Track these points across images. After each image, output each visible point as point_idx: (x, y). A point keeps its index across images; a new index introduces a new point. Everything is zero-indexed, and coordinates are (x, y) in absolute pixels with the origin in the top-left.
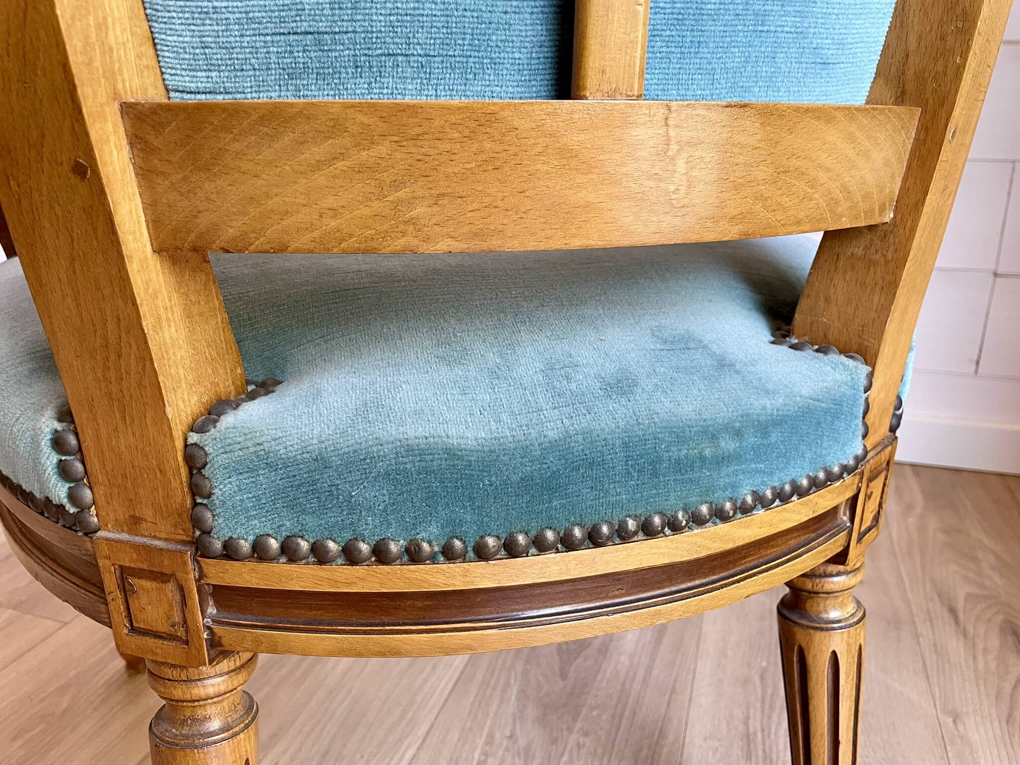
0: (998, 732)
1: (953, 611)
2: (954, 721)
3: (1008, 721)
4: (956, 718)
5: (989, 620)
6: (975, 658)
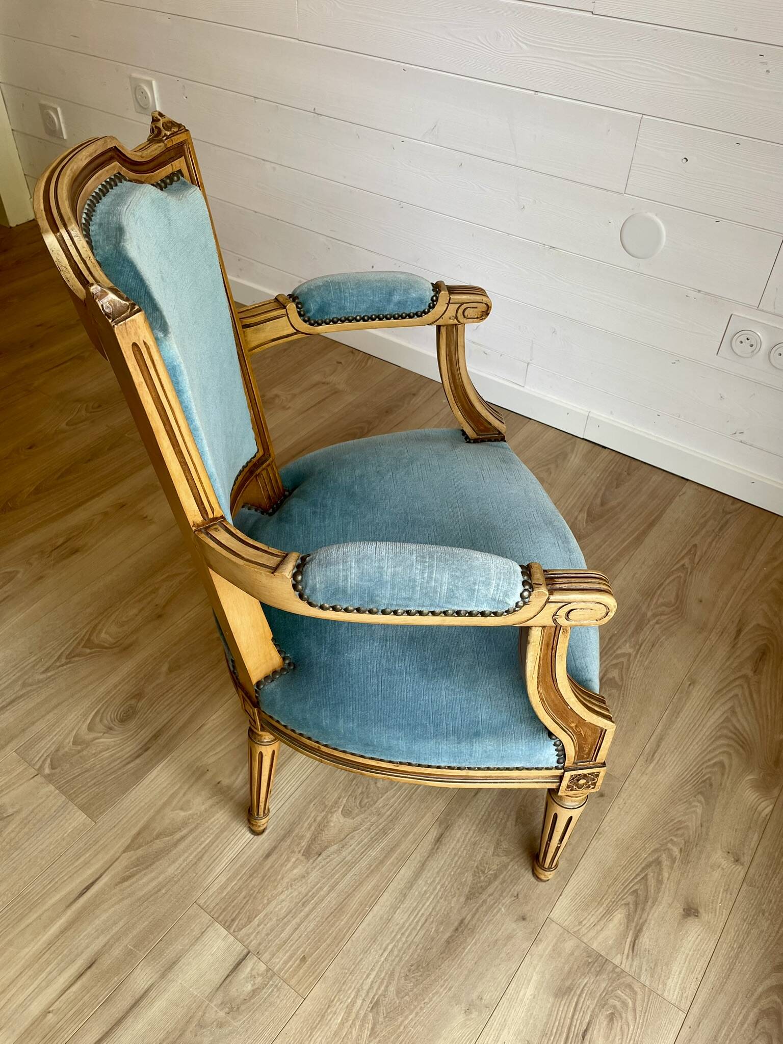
0: (708, 695)
1: (739, 632)
2: (690, 685)
3: (716, 692)
4: (693, 683)
5: (755, 642)
6: (729, 658)
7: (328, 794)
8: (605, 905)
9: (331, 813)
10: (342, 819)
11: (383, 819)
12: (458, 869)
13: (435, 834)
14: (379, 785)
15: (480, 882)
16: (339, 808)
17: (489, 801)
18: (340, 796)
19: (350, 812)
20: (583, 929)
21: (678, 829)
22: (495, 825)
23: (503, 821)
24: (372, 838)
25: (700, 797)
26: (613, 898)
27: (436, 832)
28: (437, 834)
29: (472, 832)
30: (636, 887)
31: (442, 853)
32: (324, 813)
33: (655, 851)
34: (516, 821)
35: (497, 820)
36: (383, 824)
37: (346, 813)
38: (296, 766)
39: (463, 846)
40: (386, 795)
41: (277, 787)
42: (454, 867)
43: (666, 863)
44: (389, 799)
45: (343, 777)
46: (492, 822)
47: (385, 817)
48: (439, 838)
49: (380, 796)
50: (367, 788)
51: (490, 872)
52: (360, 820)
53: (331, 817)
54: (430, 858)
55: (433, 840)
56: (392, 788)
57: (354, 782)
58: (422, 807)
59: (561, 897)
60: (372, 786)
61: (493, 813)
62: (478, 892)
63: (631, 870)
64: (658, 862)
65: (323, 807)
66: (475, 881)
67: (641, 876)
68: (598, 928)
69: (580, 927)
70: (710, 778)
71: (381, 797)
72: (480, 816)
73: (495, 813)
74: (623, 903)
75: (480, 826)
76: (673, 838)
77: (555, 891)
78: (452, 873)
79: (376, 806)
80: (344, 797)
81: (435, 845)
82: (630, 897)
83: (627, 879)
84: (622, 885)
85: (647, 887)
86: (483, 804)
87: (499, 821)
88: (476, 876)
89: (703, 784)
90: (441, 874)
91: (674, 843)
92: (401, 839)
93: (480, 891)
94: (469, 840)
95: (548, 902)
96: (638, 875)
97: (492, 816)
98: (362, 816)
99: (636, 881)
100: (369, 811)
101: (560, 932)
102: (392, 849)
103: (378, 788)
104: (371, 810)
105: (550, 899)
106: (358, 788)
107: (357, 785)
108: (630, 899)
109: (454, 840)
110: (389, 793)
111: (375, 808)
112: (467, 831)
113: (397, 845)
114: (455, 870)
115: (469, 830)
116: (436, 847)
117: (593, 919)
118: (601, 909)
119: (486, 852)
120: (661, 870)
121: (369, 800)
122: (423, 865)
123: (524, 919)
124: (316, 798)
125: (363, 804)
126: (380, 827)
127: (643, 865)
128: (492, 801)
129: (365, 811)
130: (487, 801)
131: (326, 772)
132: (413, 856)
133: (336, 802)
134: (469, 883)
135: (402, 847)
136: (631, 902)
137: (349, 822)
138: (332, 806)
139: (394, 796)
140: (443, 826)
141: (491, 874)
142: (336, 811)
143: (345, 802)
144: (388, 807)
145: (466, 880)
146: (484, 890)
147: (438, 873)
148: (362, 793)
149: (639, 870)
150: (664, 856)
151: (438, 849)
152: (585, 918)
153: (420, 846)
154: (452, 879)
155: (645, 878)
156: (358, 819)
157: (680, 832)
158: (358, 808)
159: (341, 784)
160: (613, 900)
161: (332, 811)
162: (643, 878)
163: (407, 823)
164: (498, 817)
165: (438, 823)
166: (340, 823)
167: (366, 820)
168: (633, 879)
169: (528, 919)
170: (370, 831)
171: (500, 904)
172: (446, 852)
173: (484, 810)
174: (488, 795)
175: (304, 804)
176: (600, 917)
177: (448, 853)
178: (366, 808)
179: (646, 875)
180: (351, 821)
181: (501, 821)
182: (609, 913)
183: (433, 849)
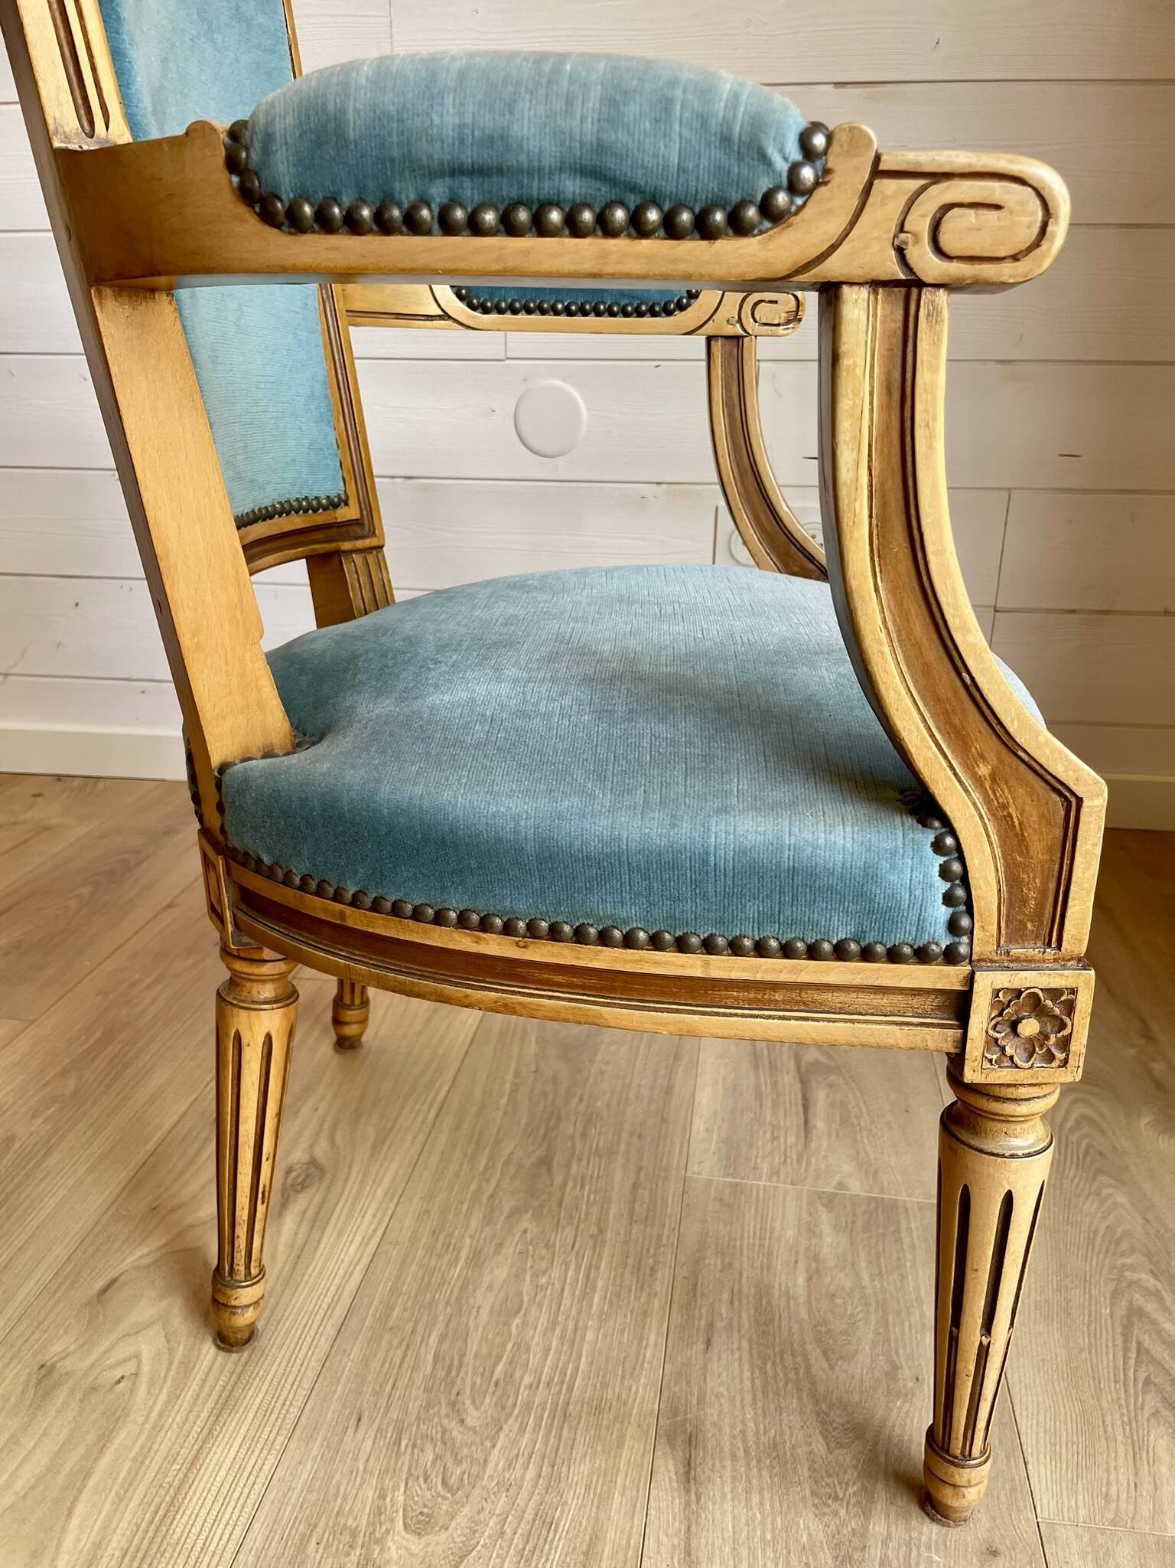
7: (345, 1499)
8: (1120, 1438)
9: (377, 1542)
10: (415, 1544)
11: (524, 1494)
12: (774, 1519)
13: (671, 1468)
14: (470, 1421)
15: (844, 1524)
16: (392, 1520)
17: (745, 1345)
18: (382, 1489)
19: (428, 1515)
20: (1123, 1505)
21: (1117, 1243)
22: (790, 1386)
23: (801, 1371)
24: (520, 1553)
25: (1104, 1179)
26: (1122, 1415)
27: (671, 1463)
28: (675, 1465)
29: (751, 1424)
30: (1143, 1375)
31: (714, 1503)
32: (358, 1551)
33: (1116, 1294)
34: (828, 1359)
35: (786, 1375)
36: (532, 1505)
37: (420, 1524)
38: (222, 1473)
39: (754, 1463)
40: (502, 1436)
41: (188, 1546)
42: (764, 1519)
43: (1150, 1307)
44: (515, 1442)
45: (368, 1444)
46: (781, 1384)
47: (527, 1485)
48: (687, 1473)
49: (488, 1444)
50: (444, 1443)
51: (851, 1490)
52: (465, 1523)
53: (382, 1550)
54: (694, 1529)
55: (675, 1485)
56: (508, 1417)
57: (403, 1443)
58: (605, 1422)
59: (1030, 1467)
60: (455, 1433)
61: (769, 1365)
62: (855, 1548)
63: (1107, 1347)
64: (1135, 1313)
65: (346, 1538)
66: (832, 1528)
67: (1134, 1350)
68: (1146, 1488)
69: (1113, 1506)
70: (1089, 1146)
71: (494, 1446)
72: (748, 1383)
73: (774, 1362)
74: (1146, 1415)
75: (760, 1404)
76: (1123, 1260)
77: (1008, 1461)
78: (769, 1536)
79: (489, 1471)
80: (396, 1488)
81: (688, 1491)
82: (1148, 1397)
83: (1116, 1368)
84: (1116, 1382)
85: (1160, 1363)
86: (737, 1356)
87: (792, 1375)
88: (825, 1514)
89: (1089, 1159)
90: (744, 1553)
91: (1133, 1268)
92: (597, 1518)
93: (856, 1542)
94: (756, 1443)
95: (1014, 1490)
96: (1126, 1350)
97: (770, 1373)
98: (466, 1511)
99: (1132, 1362)
100: (477, 1491)
101: (1086, 1540)
102: (587, 1554)
103: (473, 1430)
104: (484, 1488)
105: (1012, 1480)
106: (422, 1450)
107: (414, 1446)
108: (1152, 1401)
109: (721, 1460)
110: (505, 1427)
111: (491, 1478)
112: (740, 1427)
113: (595, 1539)
114: (769, 1526)
115: (743, 1423)
116: (693, 1497)
117: (1124, 1476)
118: (1121, 1448)
119: (811, 1453)
120: (1153, 1322)
121: (464, 1465)
122: (688, 1553)
123: (994, 1553)
124: (315, 1526)
125: (453, 1481)
126: (529, 1515)
127: (1119, 1330)
128: (750, 1341)
129: (467, 1496)
130: (739, 1349)
131: (314, 1452)
132: (650, 1543)
133: (379, 1511)
134: (821, 1536)
135: (611, 1535)
136: (1159, 1405)
137: (439, 1541)
138: (372, 1524)
139: (522, 1430)
140: (680, 1442)
141: (855, 1494)
142: (387, 1532)
143: (401, 1498)
144: (521, 1460)
145: (810, 1535)
146: (864, 1536)
147: (735, 1551)
148: (438, 1457)
149: (1119, 1341)
150: (1137, 1296)
151: (698, 1498)
152: (1108, 1483)
153: (652, 1512)
154: (775, 1551)
155: (1141, 1349)
156: (461, 1520)
157: (1124, 1245)
158: (444, 1498)
159: (371, 1463)
160: (1126, 1419)
161: (378, 1535)
162: (1138, 1351)
163: (590, 1475)
164: (784, 1368)
165: (664, 1440)
166: (412, 1555)
167: (481, 1517)
168: (1125, 1362)
169: (1002, 1548)
170: (507, 1537)
171: (923, 1549)
172: (724, 1496)
173: (746, 1366)
174: (736, 1335)
175: (289, 1552)
176: (1131, 1463)
177: (729, 1497)
178: (468, 1489)
179: (1139, 1343)
180: (443, 1536)
181: (797, 1373)
182: (1138, 1447)
183: (688, 1504)
